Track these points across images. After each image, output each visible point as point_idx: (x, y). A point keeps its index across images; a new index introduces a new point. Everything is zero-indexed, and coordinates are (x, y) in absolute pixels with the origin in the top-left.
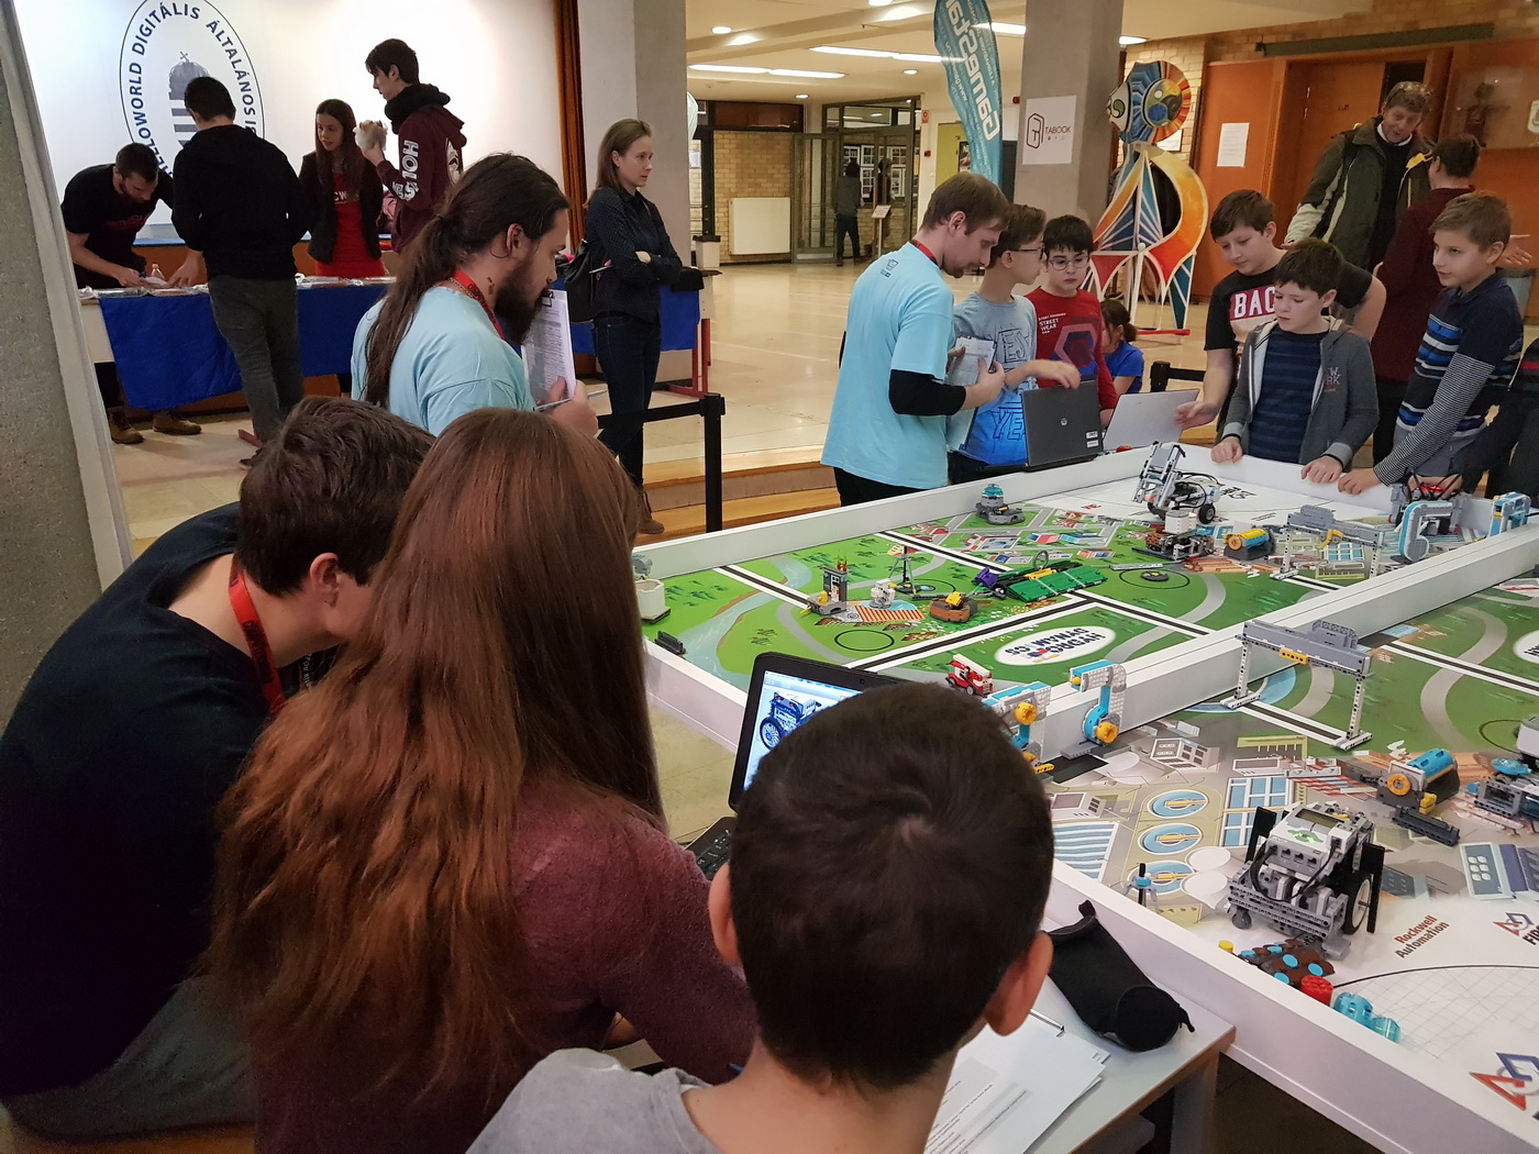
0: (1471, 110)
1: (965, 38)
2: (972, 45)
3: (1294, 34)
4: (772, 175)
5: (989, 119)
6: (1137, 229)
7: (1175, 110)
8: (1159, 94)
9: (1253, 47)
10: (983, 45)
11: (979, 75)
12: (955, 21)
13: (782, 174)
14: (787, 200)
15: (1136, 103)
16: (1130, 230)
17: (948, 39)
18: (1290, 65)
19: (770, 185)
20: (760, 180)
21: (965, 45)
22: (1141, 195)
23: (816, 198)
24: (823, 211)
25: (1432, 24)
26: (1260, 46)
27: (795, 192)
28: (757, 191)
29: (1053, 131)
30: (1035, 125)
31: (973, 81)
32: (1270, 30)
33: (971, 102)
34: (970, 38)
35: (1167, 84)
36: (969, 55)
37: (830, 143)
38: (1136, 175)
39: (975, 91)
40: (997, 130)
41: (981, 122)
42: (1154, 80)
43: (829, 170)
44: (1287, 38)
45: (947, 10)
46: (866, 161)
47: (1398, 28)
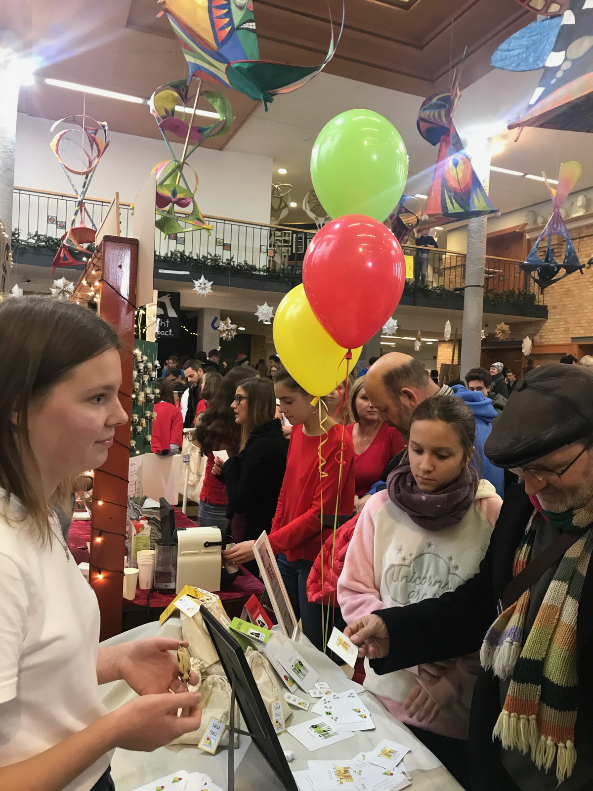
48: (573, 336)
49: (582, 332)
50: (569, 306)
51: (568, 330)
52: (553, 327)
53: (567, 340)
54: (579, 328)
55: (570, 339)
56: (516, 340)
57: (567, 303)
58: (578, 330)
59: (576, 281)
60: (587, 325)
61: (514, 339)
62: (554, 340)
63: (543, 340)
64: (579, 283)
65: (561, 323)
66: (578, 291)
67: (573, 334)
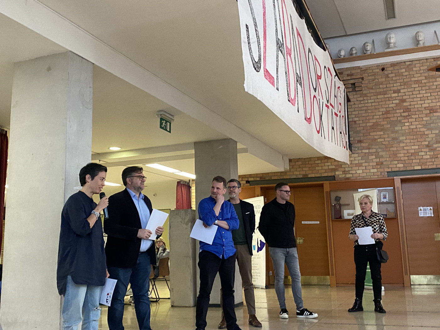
3: (261, 178)
9: (245, 182)
25: (313, 176)
26: (248, 182)
32: (250, 176)
44: (258, 179)
47: (301, 176)
48: (390, 170)
49: (402, 165)
50: (379, 140)
51: (382, 163)
52: (360, 162)
53: (383, 174)
54: (396, 162)
55: (386, 173)
56: (310, 176)
57: (376, 137)
58: (396, 164)
59: (385, 116)
60: (406, 158)
61: (307, 175)
62: (365, 174)
63: (348, 176)
64: (389, 118)
65: (371, 157)
66: (389, 126)
67: (389, 168)
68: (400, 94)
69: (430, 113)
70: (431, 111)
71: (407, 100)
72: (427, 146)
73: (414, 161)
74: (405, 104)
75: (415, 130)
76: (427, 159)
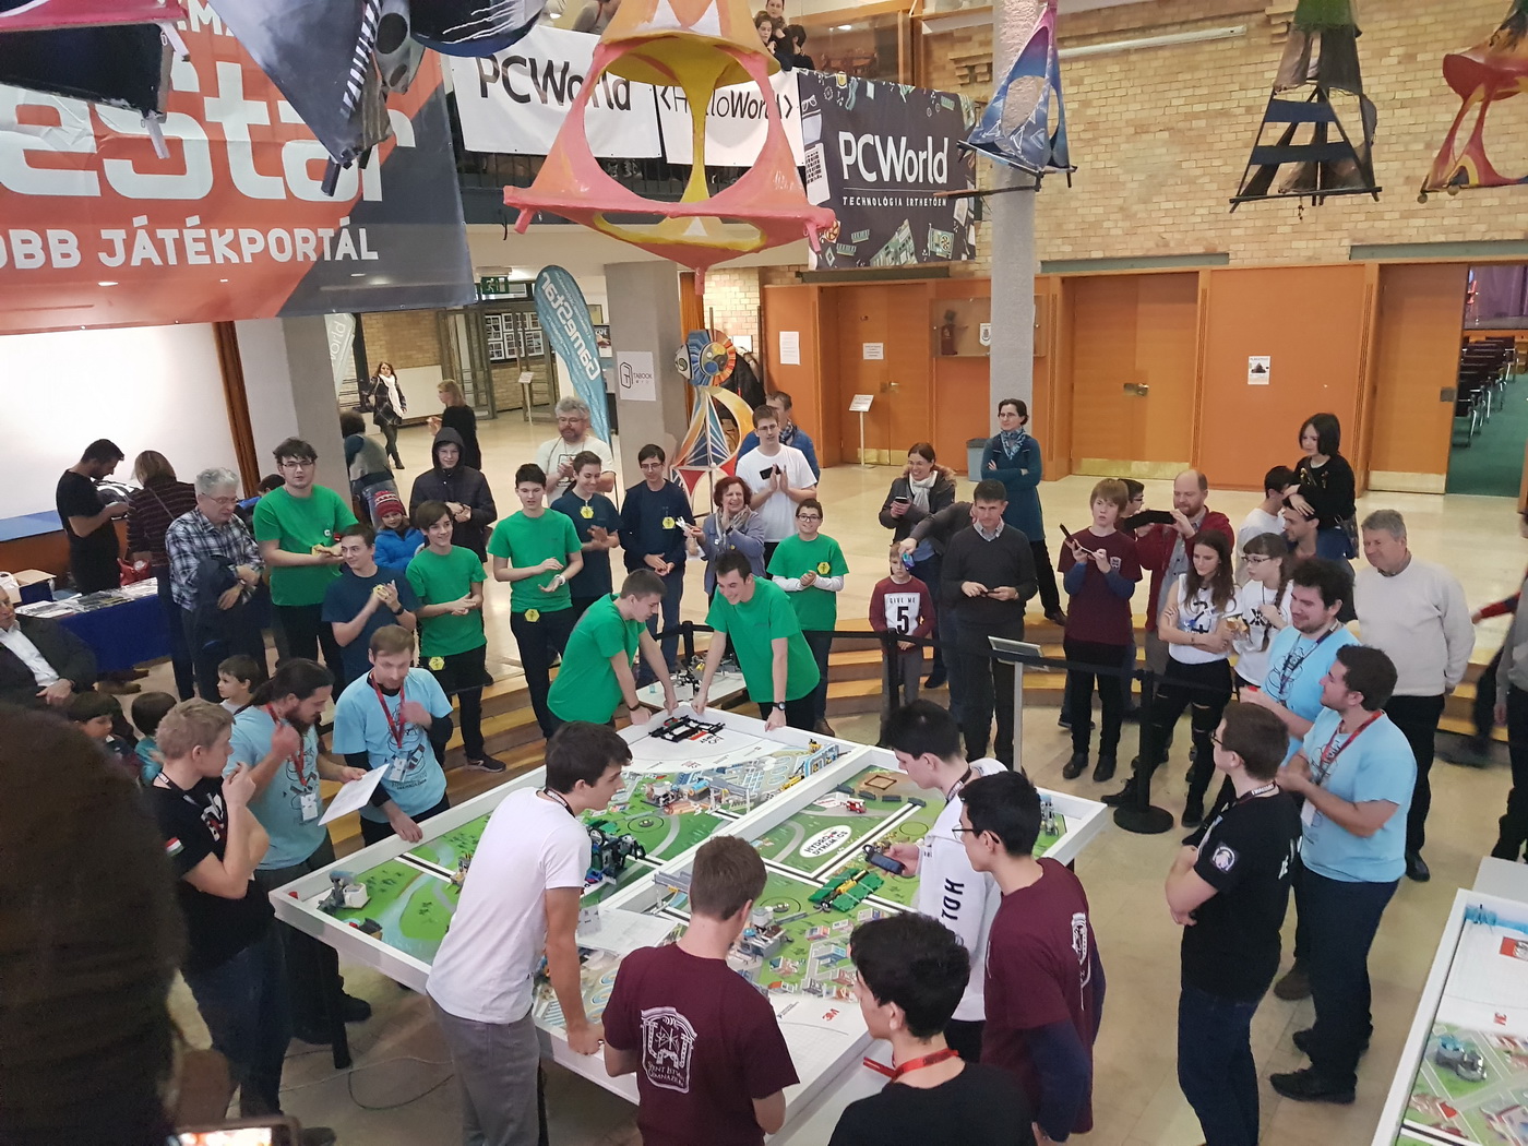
0: (943, 328)
1: (562, 309)
2: (568, 312)
4: (420, 347)
5: (591, 365)
6: (710, 448)
7: (723, 364)
8: (709, 355)
10: (577, 311)
11: (578, 334)
12: (551, 299)
13: (431, 344)
14: (440, 367)
15: (694, 362)
16: (705, 450)
17: (548, 312)
18: (821, 289)
19: (421, 356)
20: (409, 353)
21: (562, 314)
22: (709, 423)
23: (466, 365)
24: (474, 376)
27: (446, 361)
28: (410, 363)
29: (639, 376)
30: (625, 371)
31: (572, 339)
33: (574, 355)
34: (566, 309)
35: (715, 346)
36: (567, 320)
37: (472, 317)
38: (704, 409)
39: (576, 346)
40: (599, 371)
41: (584, 368)
42: (704, 342)
43: (474, 337)
45: (543, 292)
46: (508, 326)
48: (1047, 258)
49: (1068, 248)
54: (1059, 241)
55: (1039, 264)
58: (1058, 246)
60: (1079, 234)
63: (972, 267)
67: (1045, 253)
68: (1082, 89)
69: (1136, 133)
70: (1139, 130)
71: (1095, 103)
72: (1121, 209)
73: (1093, 240)
74: (1090, 112)
75: (1102, 172)
76: (1117, 236)
